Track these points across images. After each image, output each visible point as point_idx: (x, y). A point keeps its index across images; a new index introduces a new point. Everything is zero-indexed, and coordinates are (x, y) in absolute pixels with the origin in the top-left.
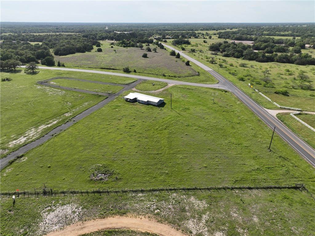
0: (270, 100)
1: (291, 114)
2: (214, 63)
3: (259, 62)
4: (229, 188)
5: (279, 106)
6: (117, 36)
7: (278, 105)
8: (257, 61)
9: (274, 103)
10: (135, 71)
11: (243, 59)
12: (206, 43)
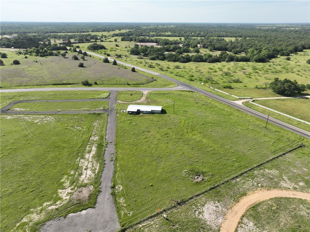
0: (228, 94)
1: (250, 102)
2: (152, 67)
3: (182, 62)
4: (275, 158)
5: (238, 98)
6: (13, 43)
7: (236, 97)
8: (180, 62)
9: (233, 96)
10: (96, 83)
11: (169, 61)
12: (118, 46)
